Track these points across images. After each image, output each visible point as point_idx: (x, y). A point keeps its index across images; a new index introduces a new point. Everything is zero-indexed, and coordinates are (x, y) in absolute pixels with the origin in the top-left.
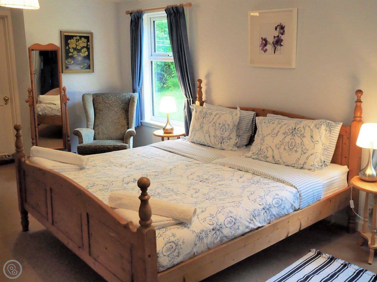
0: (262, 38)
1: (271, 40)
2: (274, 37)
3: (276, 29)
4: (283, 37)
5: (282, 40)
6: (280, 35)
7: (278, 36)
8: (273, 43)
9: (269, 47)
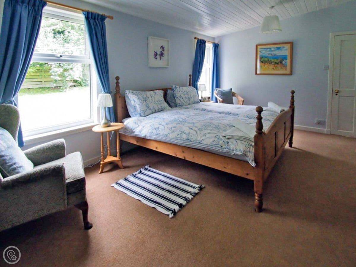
0: (155, 52)
1: (159, 53)
2: (160, 52)
3: (161, 48)
4: (163, 52)
5: (163, 54)
6: (162, 51)
7: (161, 52)
8: (160, 55)
9: (158, 57)
